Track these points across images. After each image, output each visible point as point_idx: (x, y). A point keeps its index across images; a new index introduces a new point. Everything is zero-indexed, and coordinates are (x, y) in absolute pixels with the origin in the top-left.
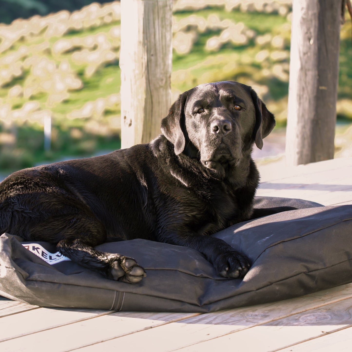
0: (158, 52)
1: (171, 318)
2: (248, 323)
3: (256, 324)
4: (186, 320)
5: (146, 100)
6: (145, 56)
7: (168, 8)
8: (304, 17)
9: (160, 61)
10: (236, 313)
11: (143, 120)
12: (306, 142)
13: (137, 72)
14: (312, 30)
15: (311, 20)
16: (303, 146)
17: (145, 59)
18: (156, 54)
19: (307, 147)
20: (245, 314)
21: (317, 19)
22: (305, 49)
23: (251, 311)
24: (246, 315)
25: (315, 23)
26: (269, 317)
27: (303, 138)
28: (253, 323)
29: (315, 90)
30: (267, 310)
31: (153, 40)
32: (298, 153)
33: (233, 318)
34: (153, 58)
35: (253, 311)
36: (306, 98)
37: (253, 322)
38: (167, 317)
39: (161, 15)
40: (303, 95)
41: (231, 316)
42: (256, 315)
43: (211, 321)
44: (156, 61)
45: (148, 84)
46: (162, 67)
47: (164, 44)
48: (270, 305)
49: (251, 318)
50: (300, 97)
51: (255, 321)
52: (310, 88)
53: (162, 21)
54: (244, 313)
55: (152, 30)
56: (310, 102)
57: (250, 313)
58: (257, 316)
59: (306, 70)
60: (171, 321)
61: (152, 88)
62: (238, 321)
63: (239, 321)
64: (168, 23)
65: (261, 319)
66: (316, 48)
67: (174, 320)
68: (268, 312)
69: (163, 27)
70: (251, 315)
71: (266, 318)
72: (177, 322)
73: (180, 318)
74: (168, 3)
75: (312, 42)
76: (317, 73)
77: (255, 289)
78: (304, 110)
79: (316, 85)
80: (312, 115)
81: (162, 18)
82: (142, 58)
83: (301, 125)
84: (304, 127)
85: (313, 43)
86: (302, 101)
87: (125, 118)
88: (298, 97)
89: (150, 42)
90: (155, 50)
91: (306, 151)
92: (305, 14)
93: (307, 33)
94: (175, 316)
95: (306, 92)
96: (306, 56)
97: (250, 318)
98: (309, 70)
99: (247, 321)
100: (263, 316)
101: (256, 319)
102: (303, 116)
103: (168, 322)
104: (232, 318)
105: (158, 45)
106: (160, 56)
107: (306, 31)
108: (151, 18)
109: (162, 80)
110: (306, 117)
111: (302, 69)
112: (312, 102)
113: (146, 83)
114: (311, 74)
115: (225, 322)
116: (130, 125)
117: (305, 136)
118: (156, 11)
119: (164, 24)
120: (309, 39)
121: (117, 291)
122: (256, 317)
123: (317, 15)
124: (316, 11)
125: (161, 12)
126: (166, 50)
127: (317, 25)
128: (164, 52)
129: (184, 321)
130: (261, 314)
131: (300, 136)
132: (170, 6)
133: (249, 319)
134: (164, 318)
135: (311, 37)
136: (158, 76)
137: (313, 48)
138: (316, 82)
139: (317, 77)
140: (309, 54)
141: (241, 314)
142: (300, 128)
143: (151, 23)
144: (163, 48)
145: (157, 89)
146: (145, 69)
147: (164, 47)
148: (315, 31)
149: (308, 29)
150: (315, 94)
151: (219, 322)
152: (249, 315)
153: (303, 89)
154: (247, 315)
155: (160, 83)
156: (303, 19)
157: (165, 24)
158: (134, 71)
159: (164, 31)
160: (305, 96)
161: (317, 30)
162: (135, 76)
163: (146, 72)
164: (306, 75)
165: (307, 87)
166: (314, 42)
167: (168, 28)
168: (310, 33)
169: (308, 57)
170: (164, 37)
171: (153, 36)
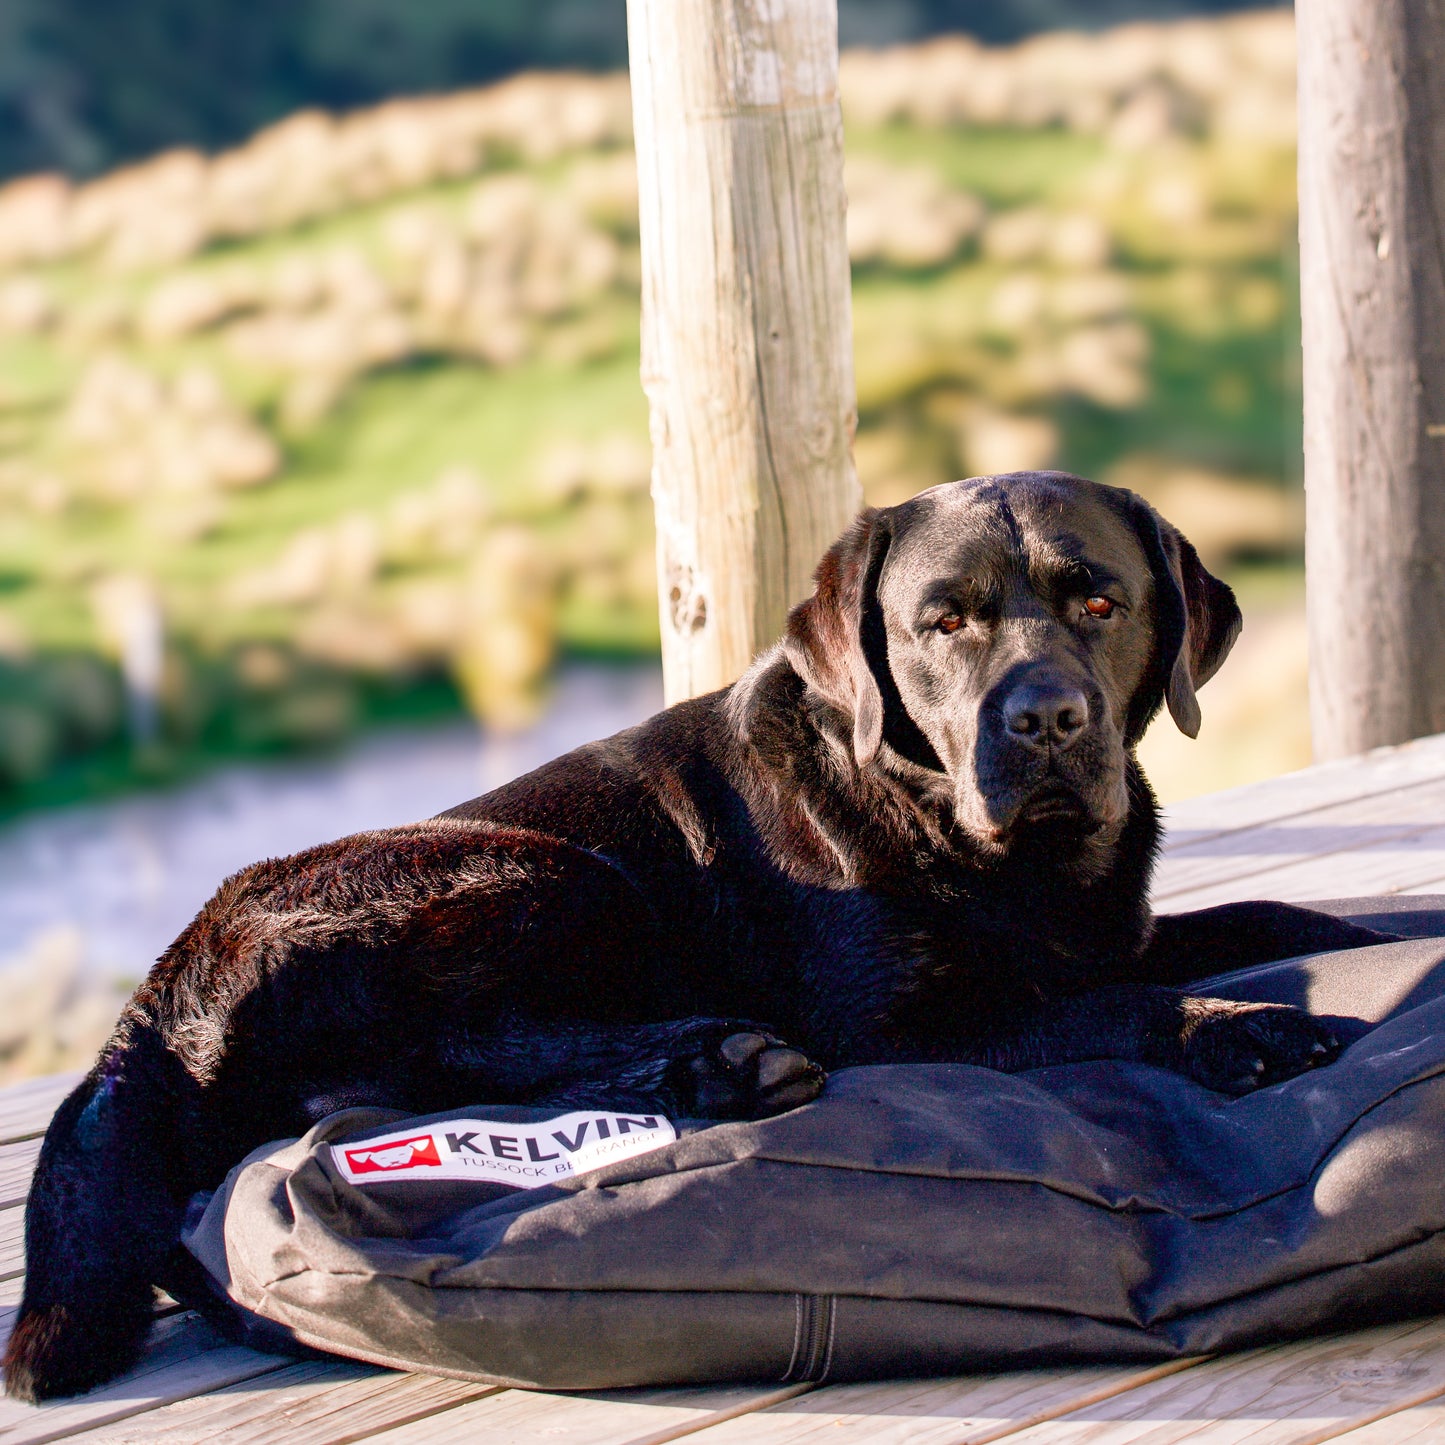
0: (797, 320)
1: (1036, 1401)
2: (1351, 1405)
3: (1383, 1408)
4: (1100, 1408)
5: (759, 515)
6: (745, 339)
7: (828, 142)
8: (1349, 149)
9: (807, 358)
10: (1294, 1367)
11: (751, 601)
12: (1388, 654)
13: (718, 405)
14: (1382, 201)
15: (1377, 161)
16: (1377, 674)
17: (746, 352)
18: (790, 331)
19: (1391, 673)
20: (1328, 1369)
21: (1399, 154)
22: (1359, 280)
23: (1349, 1356)
24: (1333, 1374)
25: (1393, 172)
26: (1426, 1378)
27: (1376, 640)
28: (1372, 1406)
29: (1412, 443)
30: (1412, 1350)
31: (773, 275)
32: (1357, 700)
33: (1287, 1388)
34: (778, 347)
35: (1358, 1354)
36: (1377, 476)
37: (1369, 1402)
38: (1020, 1400)
39: (800, 175)
40: (1362, 464)
41: (1276, 1381)
42: (1375, 1373)
43: (1199, 1405)
44: (793, 360)
45: (766, 454)
46: (817, 381)
47: (819, 288)
48: (1417, 1326)
49: (1355, 1383)
50: (1351, 474)
51: (1376, 1395)
52: (1388, 432)
53: (808, 197)
54: (1325, 1368)
55: (769, 236)
56: (1392, 491)
57: (1351, 1365)
58: (1379, 1375)
59: (1367, 362)
60: (1038, 1415)
61: (782, 466)
62: (1310, 1401)
63: (1313, 1399)
64: (829, 203)
65: (1397, 1388)
66: (1405, 271)
67: (1048, 1410)
68: (1419, 1357)
69: (811, 220)
70: (1356, 1372)
71: (1418, 1383)
72: (1062, 1418)
73: (1072, 1403)
74: (825, 124)
75: (1384, 247)
76: (1412, 371)
77: (1362, 1258)
78: (1371, 524)
79: (1413, 423)
80: (1406, 544)
81: (807, 185)
82: (734, 348)
83: (1363, 583)
84: (1375, 594)
85: (1389, 253)
86: (1360, 488)
87: (676, 594)
88: (1345, 475)
89: (763, 281)
90: (787, 314)
91: (1390, 692)
92: (1348, 139)
93: (1362, 213)
94: (1052, 1393)
95: (1373, 449)
96: (1365, 305)
97: (1352, 1386)
98: (1380, 361)
99: (1346, 1399)
100: (1403, 1373)
101: (1379, 1387)
102: (1368, 547)
103: (1027, 1419)
104: (1280, 1388)
105: (794, 293)
106: (806, 336)
107: (1357, 205)
108: (763, 187)
109: (820, 433)
110: (1383, 552)
111: (1351, 357)
112: (1403, 491)
113: (758, 449)
114: (1392, 378)
115: (1257, 1405)
116: (699, 622)
117: (1385, 631)
118: (781, 155)
119: (815, 206)
120: (1375, 239)
121: (804, 1295)
122: (1376, 1380)
123: (1399, 139)
124: (1394, 123)
125: (801, 161)
126: (828, 311)
127: (1401, 179)
128: (822, 321)
129: (1088, 1412)
130: (1392, 1368)
131: (1362, 631)
132: (835, 136)
133: (1352, 1390)
134: (1008, 1406)
135: (1381, 227)
136: (805, 417)
137: (1389, 269)
138: (1412, 408)
139: (1417, 389)
140: (1376, 297)
141: (1312, 1369)
142: (1360, 600)
143: (766, 208)
144: (815, 306)
145: (802, 472)
146: (752, 393)
147: (821, 302)
148: (1393, 202)
149: (1368, 199)
150: (1411, 458)
151: (1233, 1407)
152: (1344, 1374)
153: (1363, 438)
154: (1338, 1374)
155: (813, 446)
156: (1346, 159)
157: (820, 208)
158: (705, 402)
159: (817, 235)
160: (1371, 467)
161: (1401, 198)
162: (710, 425)
163: (754, 403)
164: (1370, 381)
165: (1376, 431)
166: (1395, 248)
167: (834, 224)
168: (1377, 213)
169: (1373, 309)
170: (817, 263)
171: (773, 260)
